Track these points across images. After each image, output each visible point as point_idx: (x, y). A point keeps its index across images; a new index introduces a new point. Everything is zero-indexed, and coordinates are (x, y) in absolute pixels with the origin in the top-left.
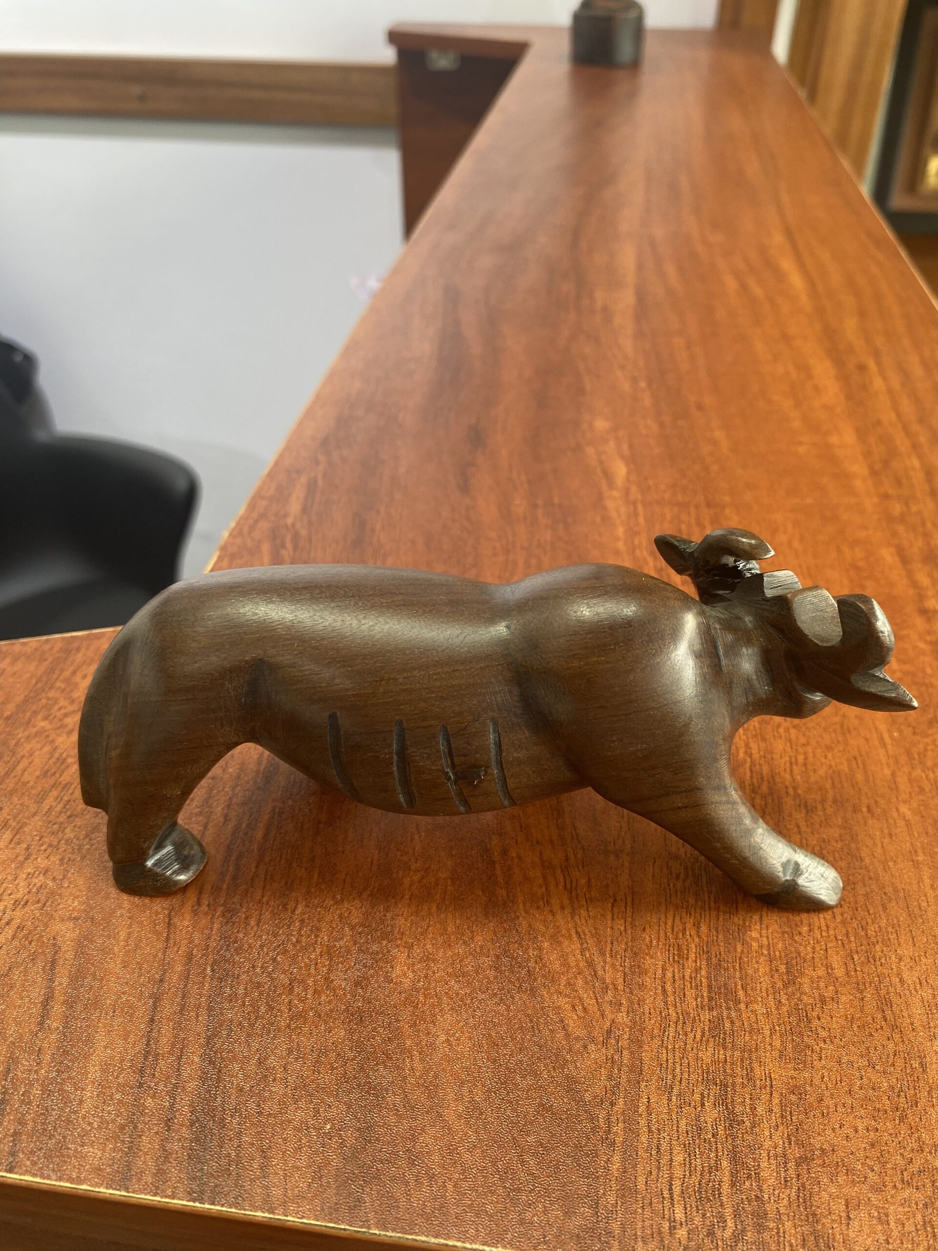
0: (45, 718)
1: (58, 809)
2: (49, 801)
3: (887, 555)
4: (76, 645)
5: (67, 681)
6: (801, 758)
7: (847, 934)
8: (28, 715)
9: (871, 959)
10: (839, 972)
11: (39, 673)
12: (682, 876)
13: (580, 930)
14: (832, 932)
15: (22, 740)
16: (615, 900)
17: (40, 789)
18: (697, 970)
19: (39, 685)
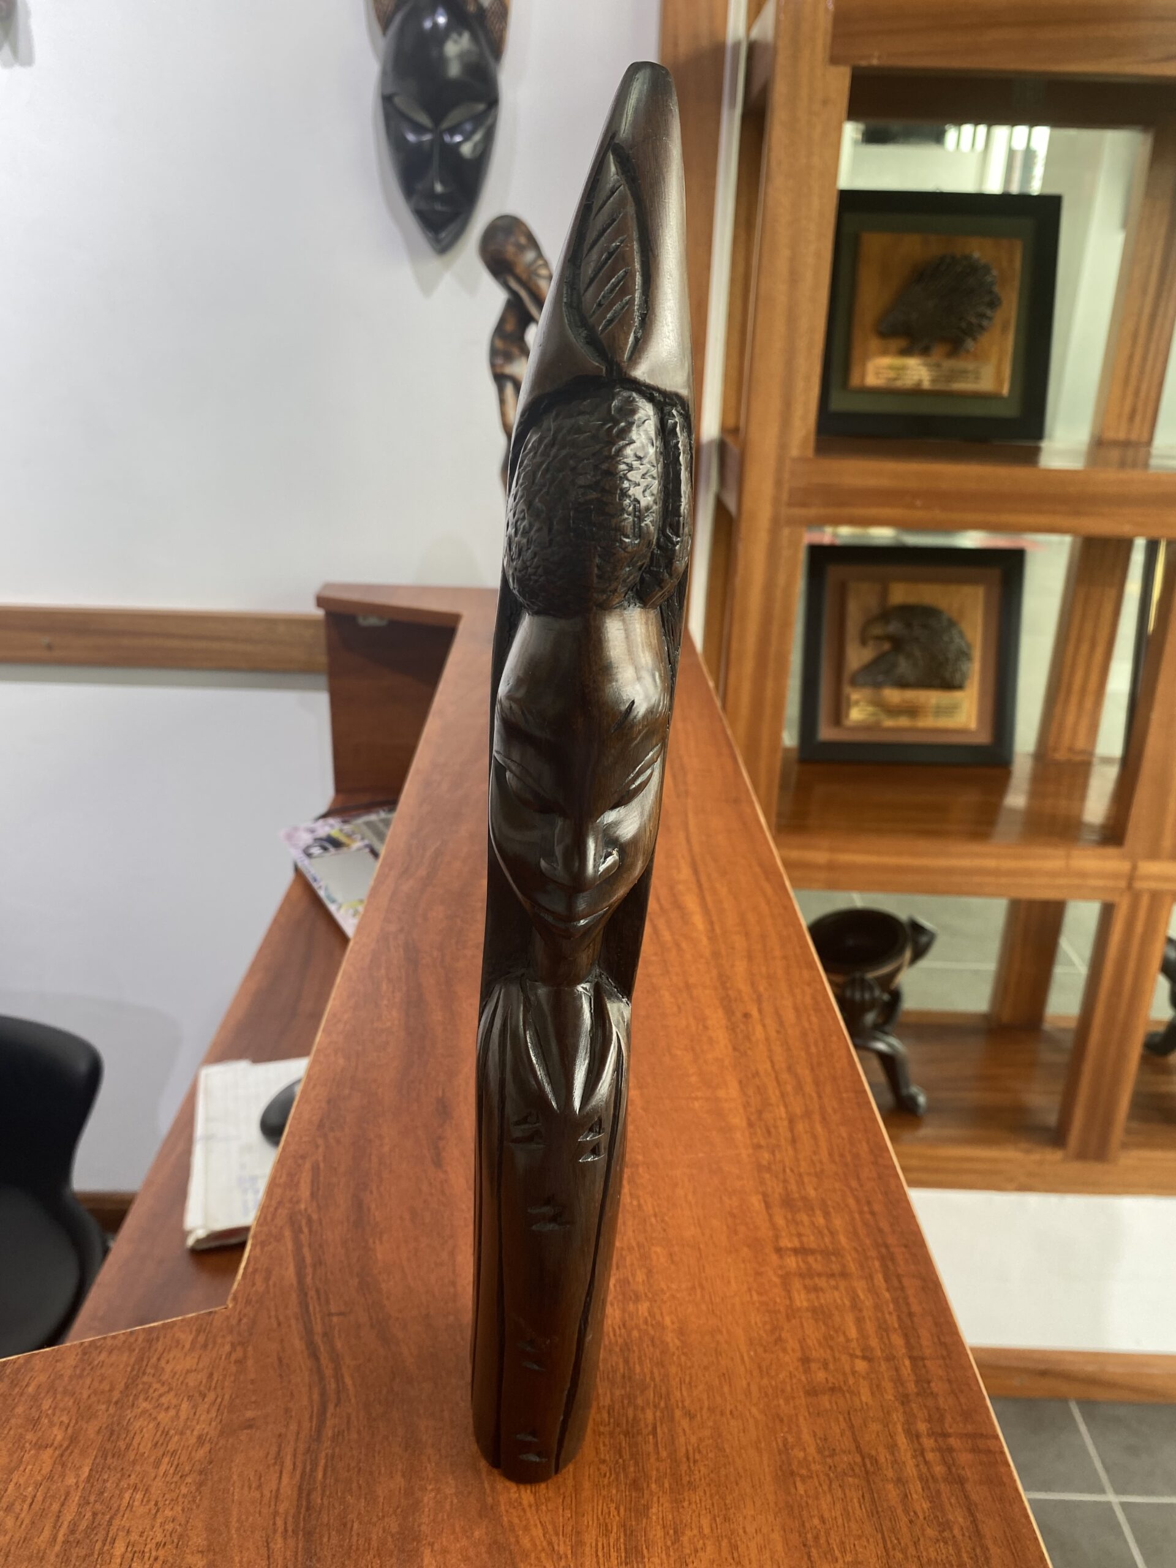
0: (146, 1399)
1: (171, 1471)
2: (163, 1468)
3: (756, 1201)
4: (154, 1335)
5: (156, 1367)
6: (687, 1379)
7: (713, 1504)
8: (131, 1398)
9: (726, 1519)
10: (707, 1531)
11: (133, 1360)
12: (608, 1474)
13: (542, 1520)
14: (703, 1504)
15: (132, 1420)
16: (564, 1497)
17: (154, 1457)
18: (618, 1539)
19: (135, 1373)
